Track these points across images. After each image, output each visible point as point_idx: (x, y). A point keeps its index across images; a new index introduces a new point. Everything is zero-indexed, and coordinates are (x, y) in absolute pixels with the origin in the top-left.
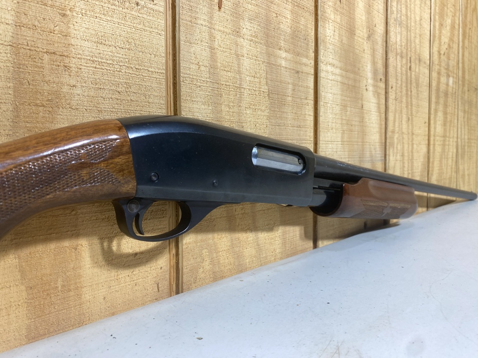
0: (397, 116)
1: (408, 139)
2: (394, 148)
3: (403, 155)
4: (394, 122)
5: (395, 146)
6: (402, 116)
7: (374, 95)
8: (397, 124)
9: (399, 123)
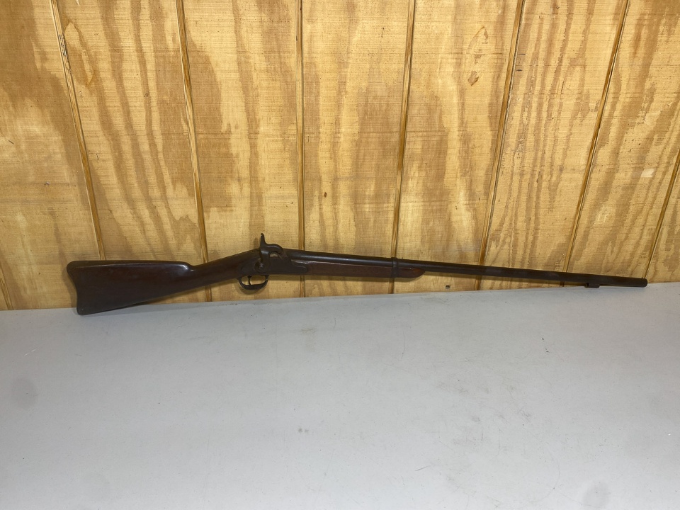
0: (507, 219)
1: (527, 233)
2: (498, 241)
3: (515, 246)
4: (502, 224)
5: (501, 240)
6: (516, 219)
7: (468, 210)
8: (506, 225)
9: (511, 224)
